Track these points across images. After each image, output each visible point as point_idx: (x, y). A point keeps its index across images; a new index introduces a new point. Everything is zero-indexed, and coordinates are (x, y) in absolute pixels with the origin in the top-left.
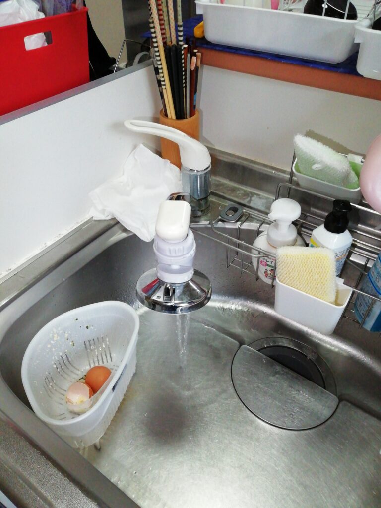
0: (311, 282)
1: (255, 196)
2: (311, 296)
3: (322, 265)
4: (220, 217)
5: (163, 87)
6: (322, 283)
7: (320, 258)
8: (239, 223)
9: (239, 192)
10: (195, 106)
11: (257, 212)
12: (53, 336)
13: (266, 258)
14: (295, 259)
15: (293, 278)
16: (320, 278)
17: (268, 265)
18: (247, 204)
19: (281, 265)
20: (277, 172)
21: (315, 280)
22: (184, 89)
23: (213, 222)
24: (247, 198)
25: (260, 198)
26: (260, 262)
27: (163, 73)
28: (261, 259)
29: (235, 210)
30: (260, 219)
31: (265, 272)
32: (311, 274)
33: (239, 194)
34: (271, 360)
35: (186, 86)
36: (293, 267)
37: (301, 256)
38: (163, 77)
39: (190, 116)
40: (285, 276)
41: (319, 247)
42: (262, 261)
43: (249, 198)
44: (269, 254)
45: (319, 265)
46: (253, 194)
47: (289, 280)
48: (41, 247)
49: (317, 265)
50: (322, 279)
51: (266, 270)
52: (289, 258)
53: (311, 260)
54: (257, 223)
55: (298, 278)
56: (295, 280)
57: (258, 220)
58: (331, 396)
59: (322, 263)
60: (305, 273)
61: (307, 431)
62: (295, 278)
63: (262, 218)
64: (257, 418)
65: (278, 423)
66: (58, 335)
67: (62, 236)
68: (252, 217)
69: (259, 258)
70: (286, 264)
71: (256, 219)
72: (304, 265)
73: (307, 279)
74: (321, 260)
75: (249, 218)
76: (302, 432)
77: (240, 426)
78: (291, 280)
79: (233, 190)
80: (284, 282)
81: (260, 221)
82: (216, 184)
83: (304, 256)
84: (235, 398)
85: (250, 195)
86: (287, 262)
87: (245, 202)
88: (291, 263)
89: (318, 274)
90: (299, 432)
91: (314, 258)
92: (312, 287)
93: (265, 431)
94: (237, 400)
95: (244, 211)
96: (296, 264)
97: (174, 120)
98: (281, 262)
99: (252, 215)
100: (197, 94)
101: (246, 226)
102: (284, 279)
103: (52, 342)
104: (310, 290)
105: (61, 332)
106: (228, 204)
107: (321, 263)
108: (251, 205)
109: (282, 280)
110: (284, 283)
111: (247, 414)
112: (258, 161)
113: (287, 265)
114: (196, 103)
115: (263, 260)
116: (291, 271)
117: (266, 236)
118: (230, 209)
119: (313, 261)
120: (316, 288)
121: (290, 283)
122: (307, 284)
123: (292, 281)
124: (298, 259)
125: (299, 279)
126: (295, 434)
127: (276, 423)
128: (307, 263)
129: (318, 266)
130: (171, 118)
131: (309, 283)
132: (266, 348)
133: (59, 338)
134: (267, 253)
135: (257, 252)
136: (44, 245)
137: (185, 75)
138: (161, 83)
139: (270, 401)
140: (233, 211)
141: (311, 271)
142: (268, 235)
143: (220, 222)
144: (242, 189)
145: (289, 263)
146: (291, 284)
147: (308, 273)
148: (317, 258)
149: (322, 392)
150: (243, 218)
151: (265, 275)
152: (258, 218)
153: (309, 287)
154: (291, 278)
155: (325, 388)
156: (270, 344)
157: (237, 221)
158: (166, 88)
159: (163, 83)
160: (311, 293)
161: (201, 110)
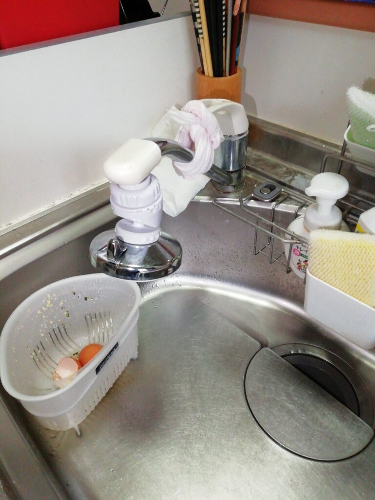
0: (349, 277)
1: (299, 175)
2: (348, 296)
3: (367, 256)
4: (253, 195)
5: (201, 36)
6: (364, 280)
7: (364, 247)
8: (274, 203)
9: (280, 169)
10: (236, 63)
11: (298, 193)
12: (46, 303)
13: (300, 245)
14: (332, 246)
15: (327, 270)
16: (362, 274)
17: (301, 255)
18: (288, 183)
19: (313, 253)
20: (327, 147)
21: (355, 275)
22: (224, 39)
23: (243, 199)
24: (289, 176)
25: (304, 177)
26: (293, 251)
27: (200, 18)
28: (294, 247)
29: (272, 188)
30: (300, 201)
31: (298, 263)
32: (351, 266)
33: (280, 171)
34: (296, 370)
35: (226, 36)
36: (328, 256)
37: (339, 243)
38: (200, 23)
39: (230, 74)
40: (318, 267)
41: (365, 233)
42: (294, 249)
43: (291, 177)
44: (303, 240)
45: (363, 256)
46: (296, 173)
47: (321, 273)
48: (48, 205)
49: (359, 256)
50: (364, 274)
51: (299, 260)
52: (324, 243)
53: (353, 249)
54: (296, 205)
55: (333, 272)
56: (329, 273)
57: (298, 202)
58: (364, 425)
59: (367, 254)
60: (343, 266)
61: (326, 464)
62: (330, 270)
63: (303, 200)
64: (266, 436)
65: (291, 446)
66: (52, 302)
67: (73, 197)
68: (291, 199)
69: (292, 245)
70: (320, 251)
71: (295, 200)
72: (343, 255)
73: (345, 273)
74: (366, 250)
75: (287, 198)
76: (320, 463)
77: (244, 441)
78: (324, 273)
79: (275, 166)
80: (316, 274)
81: (301, 203)
82: (256, 159)
83: (343, 243)
84: (244, 407)
85: (293, 173)
86: (321, 249)
87: (285, 180)
88: (326, 251)
89: (360, 268)
90: (316, 463)
91: (356, 247)
92: (350, 285)
93: (274, 454)
94: (245, 409)
95: (283, 190)
96: (333, 252)
97: (210, 77)
98: (314, 249)
99: (291, 195)
100: (241, 46)
101: (283, 207)
102: (317, 271)
103: (44, 308)
104: (348, 287)
105: (55, 299)
106: (265, 181)
107: (365, 253)
108: (293, 184)
109: (314, 272)
110: (316, 276)
111: (255, 428)
112: (307, 133)
113: (321, 253)
114: (239, 58)
115: (296, 248)
116: (325, 261)
117: (303, 219)
118: (266, 187)
119: (355, 250)
120: (355, 286)
121: (323, 276)
122: (345, 279)
123: (326, 274)
124: (335, 246)
125: (335, 272)
126: (311, 465)
127: (288, 446)
128: (346, 252)
129: (361, 256)
130: (208, 76)
131: (347, 279)
132: (294, 354)
133: (52, 305)
134: (301, 239)
135: (290, 237)
136: (52, 204)
137: (226, 21)
138: (198, 31)
139: (286, 418)
140: (270, 189)
141: (351, 263)
142: (305, 218)
143: (252, 201)
144: (285, 166)
145: (324, 251)
146: (325, 278)
147: (347, 266)
148: (360, 247)
149: (354, 420)
150: (280, 199)
151: (297, 266)
152: (298, 200)
153: (346, 284)
154: (325, 270)
155: (359, 416)
156: (298, 351)
157: (272, 201)
158: (203, 38)
159: (200, 31)
160: (348, 292)
161: (244, 68)
